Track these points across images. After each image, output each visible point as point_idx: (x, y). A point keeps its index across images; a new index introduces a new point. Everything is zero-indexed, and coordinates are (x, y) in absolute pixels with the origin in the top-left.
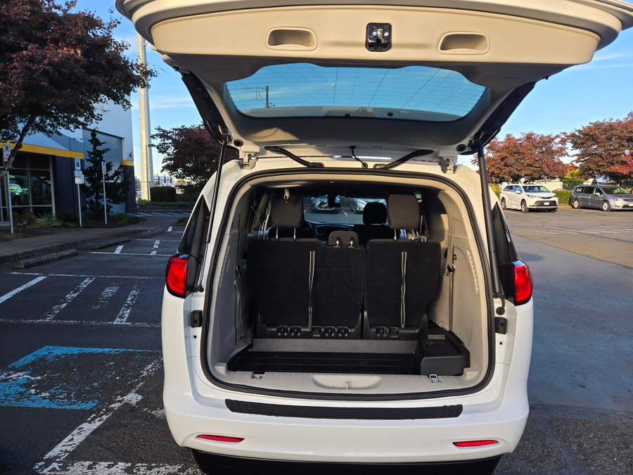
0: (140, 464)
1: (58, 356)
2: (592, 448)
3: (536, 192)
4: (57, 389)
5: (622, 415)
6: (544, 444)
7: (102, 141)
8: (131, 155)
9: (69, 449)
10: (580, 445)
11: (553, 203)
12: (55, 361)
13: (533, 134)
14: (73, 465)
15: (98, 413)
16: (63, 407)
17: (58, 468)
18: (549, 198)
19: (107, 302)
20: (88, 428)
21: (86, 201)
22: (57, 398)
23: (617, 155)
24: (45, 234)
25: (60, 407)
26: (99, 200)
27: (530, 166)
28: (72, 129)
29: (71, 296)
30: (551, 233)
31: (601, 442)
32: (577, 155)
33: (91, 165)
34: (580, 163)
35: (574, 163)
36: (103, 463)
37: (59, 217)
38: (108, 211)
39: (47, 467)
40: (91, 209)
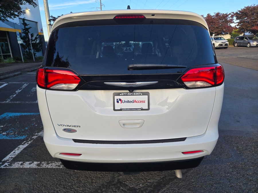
0: (44, 162)
1: (11, 117)
2: (243, 148)
3: (219, 40)
4: (10, 131)
5: (256, 134)
6: (221, 147)
7: (28, 24)
8: (42, 30)
9: (13, 156)
10: (237, 147)
11: (226, 45)
12: (9, 119)
13: (219, 13)
14: (14, 164)
15: (27, 140)
16: (12, 139)
17: (7, 165)
18: (225, 42)
19: (33, 93)
20: (22, 147)
21: (24, 51)
22: (10, 135)
23: (256, 21)
24: (8, 66)
25: (10, 139)
26: (30, 51)
27: (218, 28)
28: (13, 18)
29: (18, 91)
30: (225, 58)
31: (247, 145)
32: (238, 22)
33: (25, 35)
34: (239, 26)
35: (236, 26)
36: (28, 162)
37: (14, 59)
38: (34, 55)
39: (3, 165)
40: (27, 55)
